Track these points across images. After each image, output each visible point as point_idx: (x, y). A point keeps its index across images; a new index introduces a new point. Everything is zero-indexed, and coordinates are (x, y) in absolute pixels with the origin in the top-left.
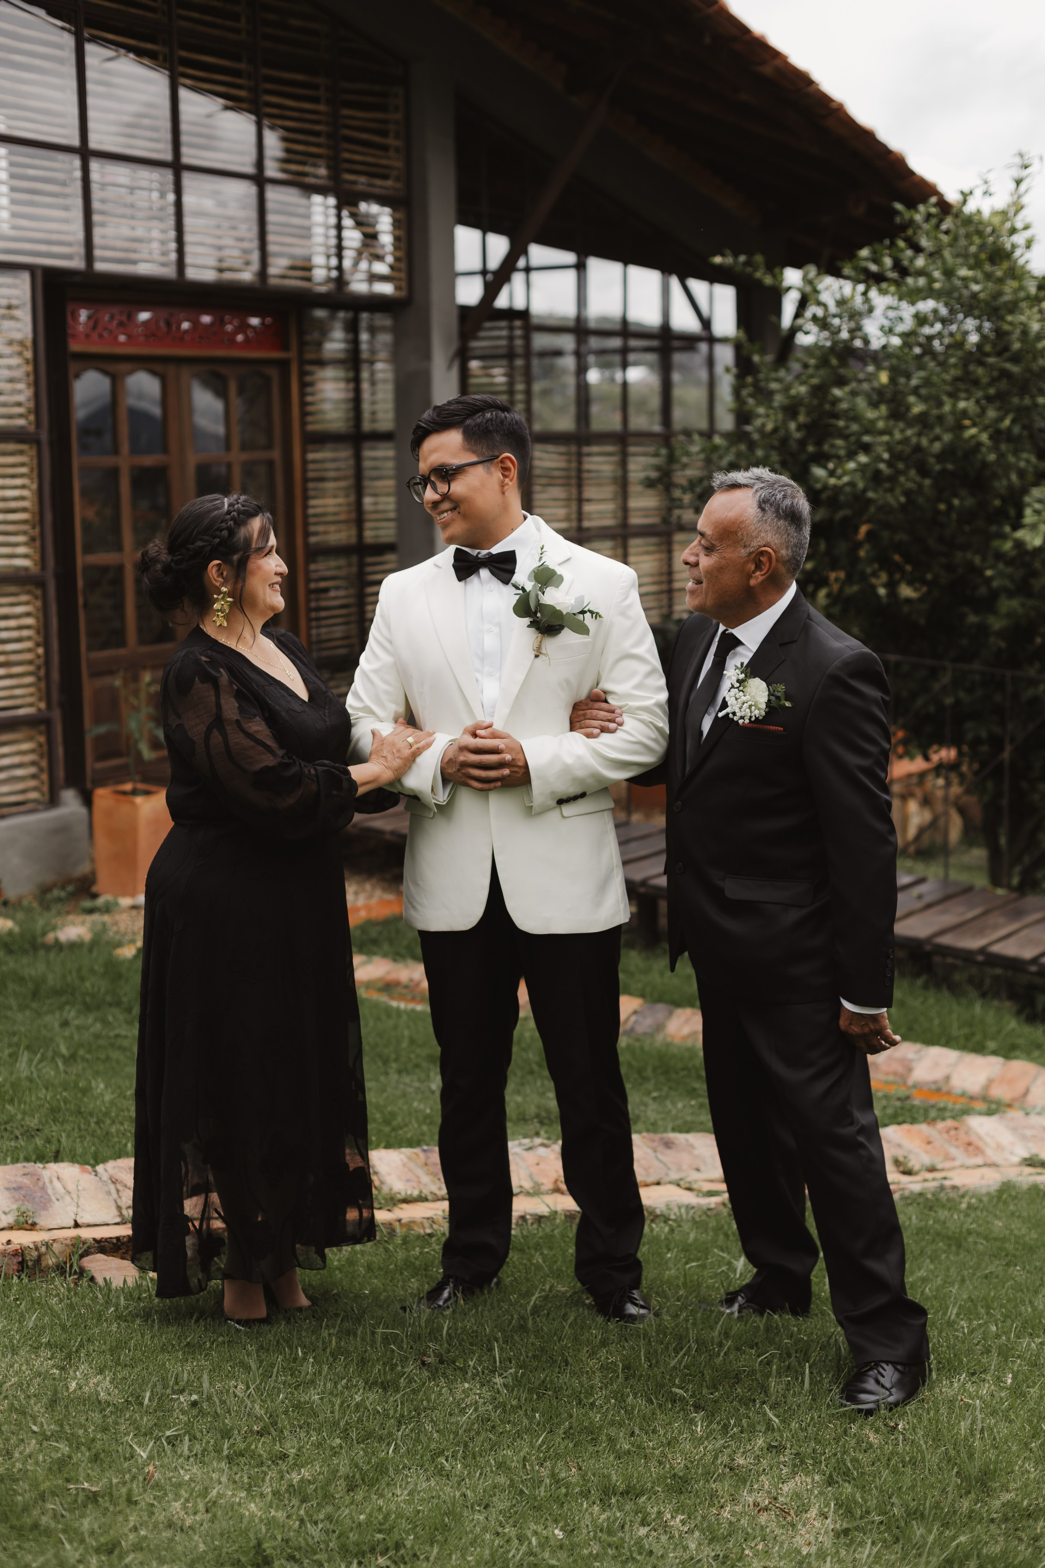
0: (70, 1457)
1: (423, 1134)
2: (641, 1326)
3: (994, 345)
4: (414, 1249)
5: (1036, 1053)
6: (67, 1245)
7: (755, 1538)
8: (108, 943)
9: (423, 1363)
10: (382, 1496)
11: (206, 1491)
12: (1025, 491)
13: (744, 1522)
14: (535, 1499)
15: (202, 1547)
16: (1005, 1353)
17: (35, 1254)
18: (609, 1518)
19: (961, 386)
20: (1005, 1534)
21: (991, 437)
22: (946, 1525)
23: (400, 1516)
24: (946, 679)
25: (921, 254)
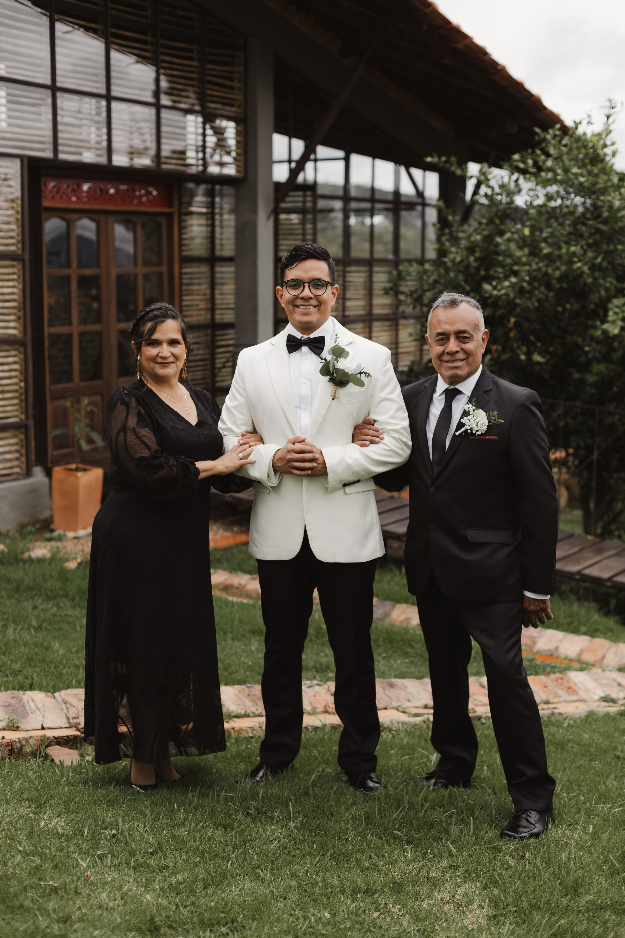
0: (41, 866)
1: (247, 677)
2: (376, 794)
3: (592, 214)
4: (242, 746)
5: (610, 634)
6: (38, 740)
7: (441, 919)
8: (61, 559)
9: (248, 813)
10: (224, 891)
11: (120, 888)
12: (609, 300)
13: (435, 910)
14: (313, 894)
15: (119, 920)
16: (589, 813)
17: (19, 745)
18: (356, 907)
19: (573, 237)
20: (587, 919)
21: (589, 269)
22: (553, 914)
23: (234, 903)
24: (560, 411)
25: (550, 158)
